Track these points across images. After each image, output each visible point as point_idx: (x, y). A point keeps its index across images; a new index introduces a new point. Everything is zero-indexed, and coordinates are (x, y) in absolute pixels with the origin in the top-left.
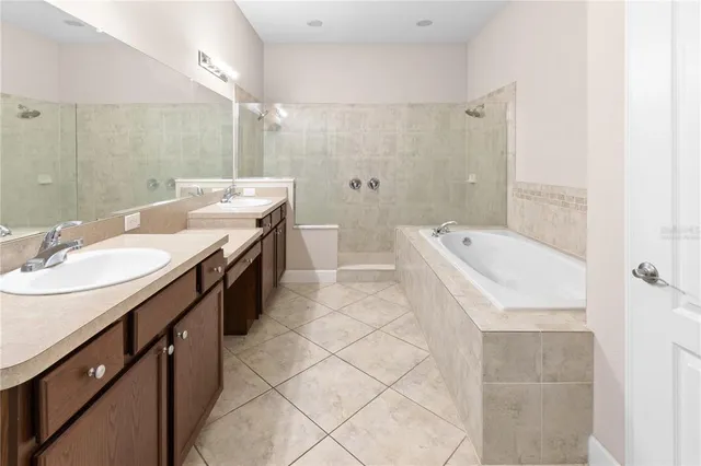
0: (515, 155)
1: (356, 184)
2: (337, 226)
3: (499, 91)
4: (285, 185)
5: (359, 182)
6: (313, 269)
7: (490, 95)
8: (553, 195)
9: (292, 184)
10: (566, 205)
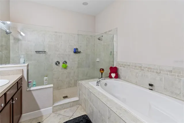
0: (117, 52)
1: (57, 63)
2: (52, 85)
3: (110, 31)
4: (21, 68)
5: (59, 63)
6: (40, 109)
7: (105, 33)
8: (135, 66)
9: (26, 67)
10: (143, 70)
